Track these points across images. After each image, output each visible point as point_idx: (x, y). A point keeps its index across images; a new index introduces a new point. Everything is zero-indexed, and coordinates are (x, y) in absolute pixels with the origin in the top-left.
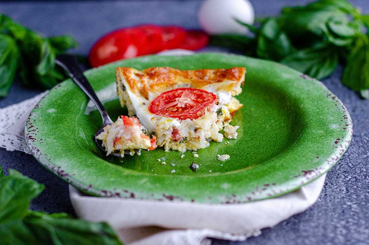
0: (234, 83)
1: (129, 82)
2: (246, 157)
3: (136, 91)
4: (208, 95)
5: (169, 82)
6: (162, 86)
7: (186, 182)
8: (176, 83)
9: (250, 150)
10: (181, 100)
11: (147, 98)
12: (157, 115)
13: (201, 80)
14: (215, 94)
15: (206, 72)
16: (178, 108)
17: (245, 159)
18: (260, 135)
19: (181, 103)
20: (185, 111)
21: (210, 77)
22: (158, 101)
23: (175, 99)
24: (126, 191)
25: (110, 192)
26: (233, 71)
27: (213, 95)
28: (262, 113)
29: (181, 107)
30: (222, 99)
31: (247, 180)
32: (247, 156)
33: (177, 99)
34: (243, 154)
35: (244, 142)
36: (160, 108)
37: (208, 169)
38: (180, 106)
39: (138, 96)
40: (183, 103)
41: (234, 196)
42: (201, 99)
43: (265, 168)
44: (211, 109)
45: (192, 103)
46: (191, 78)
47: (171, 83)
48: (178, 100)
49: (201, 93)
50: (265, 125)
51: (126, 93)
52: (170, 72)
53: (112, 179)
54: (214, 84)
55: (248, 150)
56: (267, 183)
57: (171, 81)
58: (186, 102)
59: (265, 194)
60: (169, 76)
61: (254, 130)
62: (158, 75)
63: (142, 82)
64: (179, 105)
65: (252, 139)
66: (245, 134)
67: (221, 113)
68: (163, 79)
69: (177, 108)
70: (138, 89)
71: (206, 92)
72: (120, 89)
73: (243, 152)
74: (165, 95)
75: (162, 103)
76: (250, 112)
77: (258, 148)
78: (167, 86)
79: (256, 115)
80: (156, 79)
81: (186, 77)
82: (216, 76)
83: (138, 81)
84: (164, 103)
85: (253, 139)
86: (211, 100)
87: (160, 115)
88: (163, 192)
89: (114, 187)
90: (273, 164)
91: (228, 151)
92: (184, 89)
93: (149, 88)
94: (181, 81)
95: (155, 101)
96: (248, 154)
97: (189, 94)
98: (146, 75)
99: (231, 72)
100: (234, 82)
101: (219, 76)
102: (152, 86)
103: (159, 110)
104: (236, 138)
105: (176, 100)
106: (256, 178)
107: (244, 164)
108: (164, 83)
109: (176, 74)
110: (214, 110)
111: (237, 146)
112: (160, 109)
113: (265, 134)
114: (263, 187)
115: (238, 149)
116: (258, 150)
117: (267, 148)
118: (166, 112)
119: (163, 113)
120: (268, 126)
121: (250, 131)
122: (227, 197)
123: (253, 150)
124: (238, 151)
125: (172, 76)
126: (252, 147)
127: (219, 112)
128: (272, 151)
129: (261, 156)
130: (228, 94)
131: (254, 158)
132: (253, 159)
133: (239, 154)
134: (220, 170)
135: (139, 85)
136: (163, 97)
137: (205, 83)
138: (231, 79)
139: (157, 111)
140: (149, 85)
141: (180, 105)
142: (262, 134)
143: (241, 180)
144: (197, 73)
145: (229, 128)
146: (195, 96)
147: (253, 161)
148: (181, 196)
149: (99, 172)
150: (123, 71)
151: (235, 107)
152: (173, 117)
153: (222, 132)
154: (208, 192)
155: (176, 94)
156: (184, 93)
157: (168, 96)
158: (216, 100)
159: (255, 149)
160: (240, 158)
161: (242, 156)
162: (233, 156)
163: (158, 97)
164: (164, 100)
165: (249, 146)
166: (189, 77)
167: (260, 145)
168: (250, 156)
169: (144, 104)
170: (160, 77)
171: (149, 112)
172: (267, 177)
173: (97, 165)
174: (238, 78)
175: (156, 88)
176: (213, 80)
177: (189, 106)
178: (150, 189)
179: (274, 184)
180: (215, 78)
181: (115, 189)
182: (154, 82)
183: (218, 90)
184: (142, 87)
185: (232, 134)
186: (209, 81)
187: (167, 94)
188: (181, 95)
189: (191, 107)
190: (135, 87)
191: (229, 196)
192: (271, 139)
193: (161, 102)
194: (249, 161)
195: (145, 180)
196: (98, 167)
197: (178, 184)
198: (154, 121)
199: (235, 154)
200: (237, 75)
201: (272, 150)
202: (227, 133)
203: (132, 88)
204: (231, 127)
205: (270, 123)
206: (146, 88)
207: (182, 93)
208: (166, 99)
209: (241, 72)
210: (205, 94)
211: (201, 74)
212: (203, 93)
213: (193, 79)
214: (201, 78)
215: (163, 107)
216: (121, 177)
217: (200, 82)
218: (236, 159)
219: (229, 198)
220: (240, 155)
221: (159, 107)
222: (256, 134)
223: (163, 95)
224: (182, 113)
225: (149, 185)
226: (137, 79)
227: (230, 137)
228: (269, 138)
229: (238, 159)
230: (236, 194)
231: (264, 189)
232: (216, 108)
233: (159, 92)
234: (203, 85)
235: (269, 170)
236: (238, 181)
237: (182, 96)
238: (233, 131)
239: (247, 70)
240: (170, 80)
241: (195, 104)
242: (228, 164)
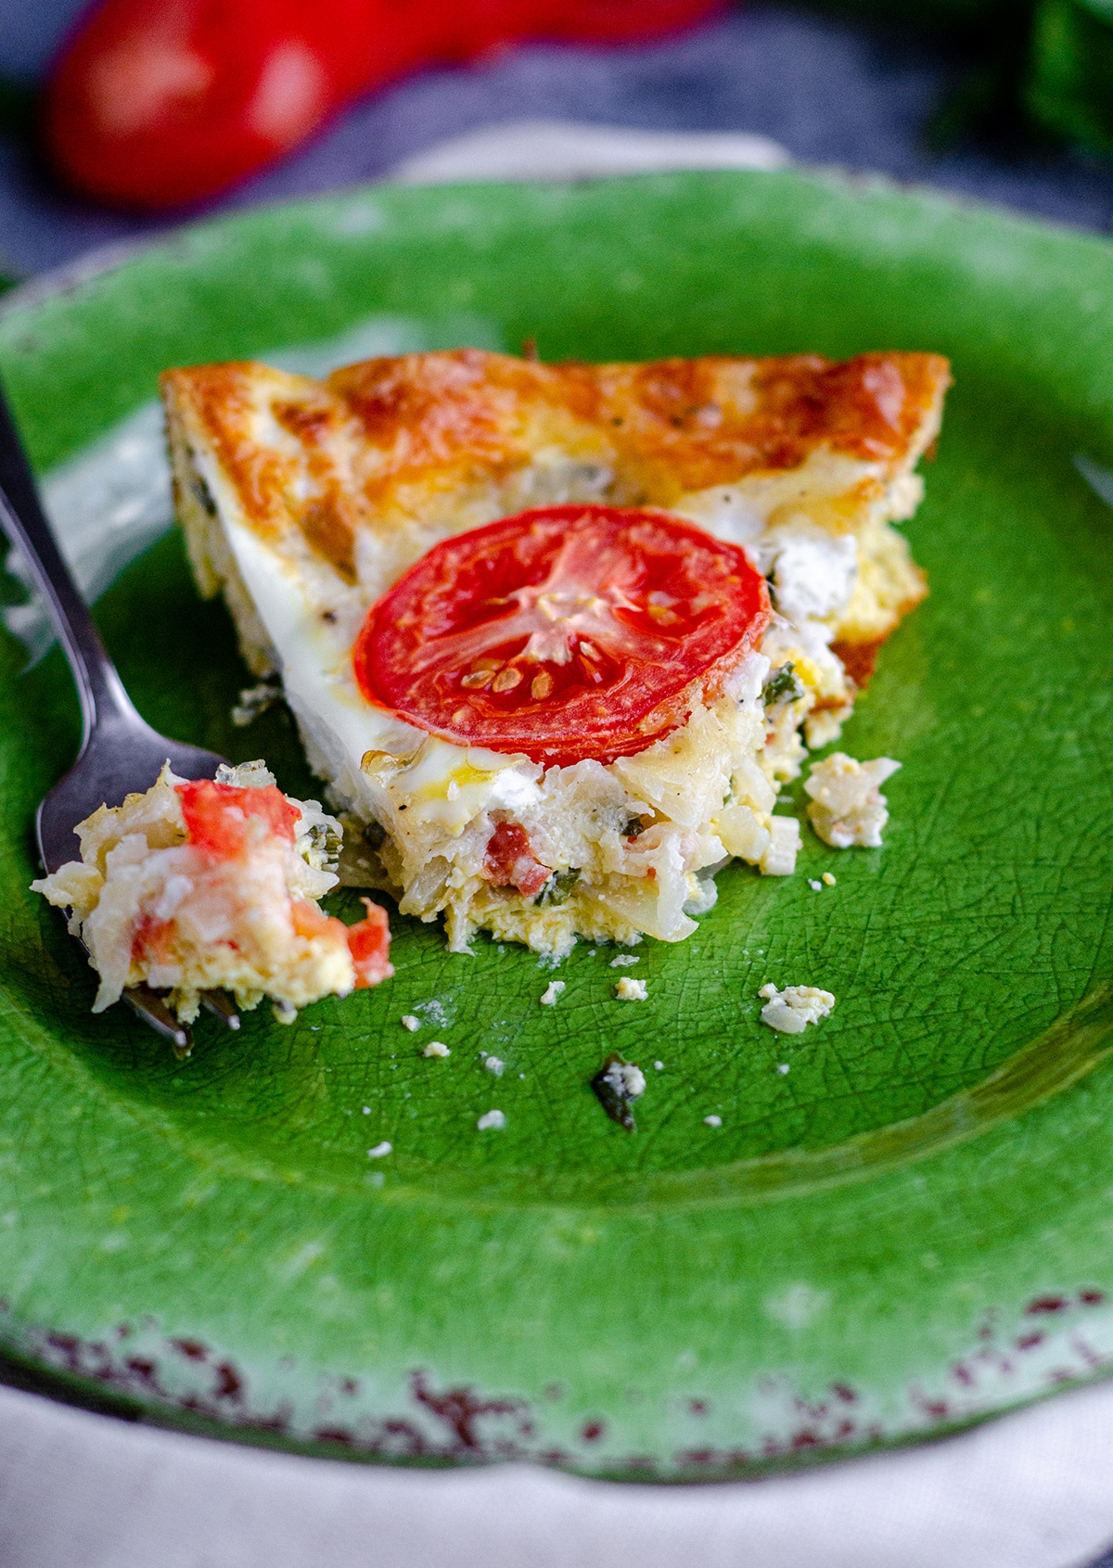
0: (871, 481)
1: (237, 473)
2: (930, 1000)
3: (285, 526)
4: (714, 564)
5: (479, 452)
6: (442, 480)
7: (561, 1272)
8: (522, 461)
9: (955, 943)
10: (553, 602)
11: (346, 568)
12: (401, 717)
13: (672, 438)
14: (754, 556)
15: (708, 382)
16: (530, 670)
17: (923, 1018)
18: (1023, 813)
19: (546, 626)
20: (572, 704)
21: (728, 410)
22: (413, 602)
23: (513, 595)
24: (192, 1351)
25: (98, 1349)
26: (870, 382)
27: (743, 568)
28: (1039, 631)
29: (549, 665)
30: (800, 586)
31: (930, 1261)
32: (941, 991)
33: (523, 595)
34: (913, 977)
35: (922, 875)
36: (425, 656)
37: (701, 1100)
38: (542, 656)
39: (290, 559)
40: (560, 633)
41: (846, 1394)
42: (671, 594)
43: (1044, 1154)
44: (731, 688)
45: (611, 634)
46: (617, 422)
47: (496, 456)
48: (534, 602)
49: (669, 546)
50: (1052, 728)
51: (223, 538)
52: (492, 379)
53: (113, 1242)
54: (750, 481)
55: (946, 943)
56: (1046, 1287)
57: (492, 447)
58: (576, 622)
59: (1032, 1371)
60: (485, 415)
61: (988, 777)
62: (420, 414)
63: (319, 467)
64: (535, 652)
65: (971, 853)
66: (934, 806)
67: (787, 695)
68: (449, 436)
69: (522, 666)
70: (292, 512)
71: (702, 541)
73: (917, 959)
74: (453, 559)
75: (436, 618)
76: (972, 617)
77: (1006, 930)
78: (470, 478)
79: (1002, 648)
80: (403, 443)
81: (587, 409)
82: (767, 409)
83: (293, 463)
84: (449, 617)
85: (976, 844)
86: (731, 611)
87: (420, 727)
88: (414, 1360)
89: (117, 1312)
90: (1094, 1120)
91: (827, 949)
92: (569, 514)
93: (361, 501)
94: (557, 439)
95: (395, 604)
96: (945, 973)
97: (600, 549)
98: (340, 410)
99: (859, 386)
100: (873, 470)
101: (788, 411)
102: (377, 490)
103: (417, 676)
104: (877, 841)
105: (514, 605)
106: (983, 1246)
107: (920, 1064)
108: (453, 464)
109: (527, 389)
110: (744, 689)
111: (882, 911)
112: (422, 665)
113: (1051, 806)
114: (1026, 1326)
115: (887, 930)
116: (1006, 941)
117: (1063, 926)
118: (459, 704)
119: (437, 709)
120: (1071, 736)
121: (964, 784)
122: (799, 1404)
123: (977, 942)
124: (884, 945)
125: (504, 402)
126: (971, 920)
127: (779, 688)
128: (1093, 953)
129: (1023, 992)
130: (837, 548)
131: (979, 1011)
132: (976, 1021)
133: (893, 978)
134: (772, 1105)
135: (301, 488)
136: (440, 575)
137: (701, 467)
138: (854, 447)
139: (408, 679)
140: (361, 482)
141: (542, 647)
142: (1034, 807)
143: (891, 1256)
144: (653, 388)
145: (834, 775)
146: (632, 566)
147: (974, 1033)
148: (525, 1405)
149: (41, 1173)
150: (200, 399)
151: (882, 604)
152: (494, 747)
153: (795, 801)
154: (687, 1358)
155: (523, 550)
156: (570, 547)
157: (469, 566)
158: (761, 622)
159: (991, 936)
160: (898, 1013)
161: (907, 996)
162: (853, 991)
163: (413, 574)
164: (449, 596)
165: (952, 912)
166: (606, 412)
167: (1018, 899)
168: (958, 990)
169: (329, 617)
170: (424, 426)
171: (352, 689)
172: (1048, 1234)
173: (27, 1118)
174: (898, 427)
175: (404, 493)
176: (747, 435)
177: (596, 657)
178: (338, 1335)
179: (1091, 1298)
180: (761, 422)
181: (124, 1331)
182: (389, 464)
183: (774, 519)
184: (315, 501)
185: (853, 818)
186: (723, 447)
187: (466, 549)
188: (548, 557)
189: (612, 667)
190: (277, 499)
191: (820, 1395)
192: (1085, 851)
193: (426, 607)
194: (951, 1038)
195: (310, 1250)
196: (35, 1137)
197: (506, 1289)
198: (382, 774)
199: (864, 974)
200: (891, 406)
201: (1088, 943)
202: (824, 811)
203: (257, 512)
204: (848, 770)
205: (1085, 718)
206: (340, 507)
207: (556, 543)
208: (463, 580)
209: (916, 387)
210: (694, 559)
211: (675, 392)
212: (684, 544)
213: (625, 429)
214: (676, 423)
215: (438, 649)
216: (165, 1220)
217: (669, 454)
218: (872, 1020)
219: (813, 1414)
220: (896, 985)
221: (419, 652)
222: (998, 810)
223: (444, 558)
224: (553, 715)
225: (332, 1297)
226: (286, 445)
227: (842, 839)
228: (1074, 843)
229: (885, 1017)
230: (857, 1384)
231: (1031, 1341)
232: (754, 669)
233: (427, 527)
234: (691, 486)
235: (1065, 1172)
236: (873, 1267)
237: (559, 571)
238: (860, 801)
239: (955, 371)
240: (491, 439)
241: (630, 646)
242: (819, 1063)
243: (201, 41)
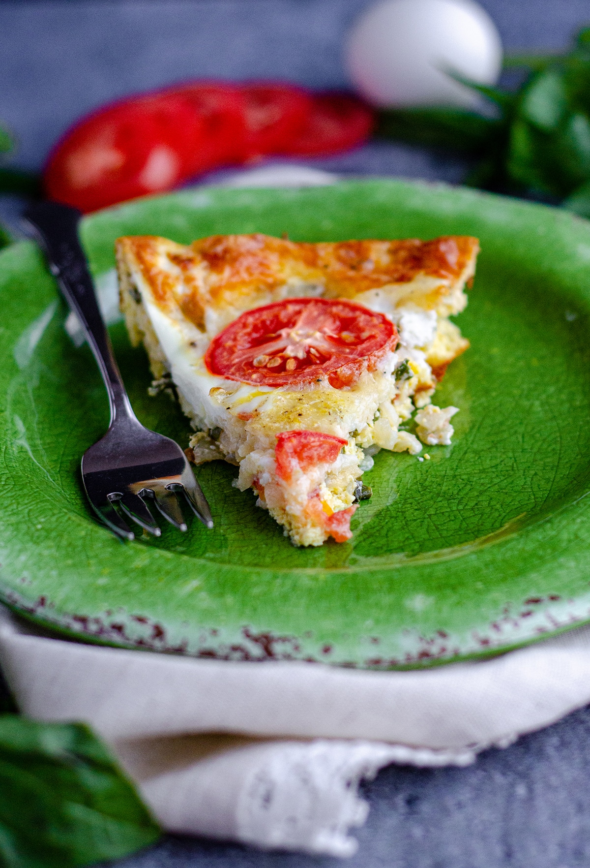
0: (443, 287)
1: (151, 281)
2: (475, 502)
3: (173, 305)
4: (371, 321)
5: (262, 278)
6: (245, 290)
7: (310, 591)
8: (282, 283)
9: (487, 481)
10: (298, 335)
11: (201, 326)
12: (228, 378)
13: (351, 273)
14: (390, 317)
15: (367, 250)
16: (286, 359)
17: (472, 509)
18: (516, 432)
19: (294, 343)
20: (307, 370)
21: (377, 263)
22: (232, 337)
23: (279, 332)
24: (141, 620)
25: (97, 621)
26: (443, 248)
27: (385, 322)
28: (521, 363)
29: (296, 358)
30: (411, 332)
31: (480, 585)
32: (480, 499)
33: (284, 332)
34: (467, 494)
35: (470, 455)
36: (237, 357)
37: (371, 540)
38: (292, 355)
39: (175, 320)
40: (301, 346)
41: (443, 635)
42: (352, 332)
43: (530, 546)
44: (380, 366)
45: (325, 346)
46: (326, 266)
47: (270, 280)
48: (288, 335)
49: (351, 315)
50: (529, 400)
51: (144, 312)
52: (268, 247)
53: (102, 581)
54: (388, 287)
55: (482, 481)
56: (533, 594)
57: (269, 276)
58: (308, 341)
59: (526, 629)
60: (265, 262)
61: (499, 418)
62: (234, 260)
63: (189, 280)
64: (290, 352)
65: (492, 447)
66: (475, 430)
67: (405, 376)
68: (249, 270)
69: (282, 358)
70: (177, 301)
71: (366, 312)
72: (128, 298)
73: (468, 487)
74: (250, 320)
75: (243, 343)
76: (490, 358)
77: (510, 476)
78: (258, 290)
79: (505, 370)
80: (227, 272)
81: (312, 262)
82: (395, 262)
83: (177, 278)
84: (249, 342)
85: (495, 445)
86: (380, 337)
87: (237, 381)
88: (244, 622)
89: (105, 606)
90: (554, 533)
91: (427, 483)
92: (305, 302)
93: (208, 296)
94: (298, 274)
95: (224, 337)
96: (481, 493)
97: (319, 315)
98: (198, 258)
99: (437, 250)
100: (445, 282)
101: (405, 262)
102: (215, 292)
103: (234, 365)
104: (449, 442)
105: (280, 336)
106: (504, 579)
107: (471, 526)
108: (251, 282)
109: (284, 253)
110: (386, 367)
111: (452, 469)
112: (237, 360)
113: (529, 429)
114: (524, 609)
115: (455, 476)
116: (510, 480)
117: (536, 474)
118: (254, 372)
119: (244, 375)
120: (537, 403)
121: (488, 421)
122: (421, 639)
123: (496, 481)
124: (454, 482)
125: (273, 259)
126: (493, 472)
127: (402, 372)
128: (550, 484)
129: (518, 498)
130: (428, 317)
131: (498, 506)
132: (497, 510)
133: (458, 494)
134: (404, 541)
135: (180, 289)
136: (245, 326)
137: (365, 283)
138: (436, 273)
139: (228, 367)
140: (208, 288)
141: (292, 351)
142: (521, 429)
143: (462, 584)
144: (342, 252)
145: (428, 413)
146: (334, 322)
147: (497, 514)
148: (294, 638)
149: (67, 556)
150: (134, 249)
151: (448, 349)
152: (271, 386)
153: (411, 426)
154: (369, 623)
155: (283, 316)
156: (304, 315)
157: (259, 322)
158: (394, 340)
159: (502, 478)
160: (461, 507)
161: (465, 501)
162: (440, 499)
163: (233, 325)
164: (249, 334)
165: (484, 469)
166: (320, 263)
167: (515, 464)
168: (488, 498)
169: (193, 344)
170: (237, 265)
171: (205, 370)
172: (533, 576)
173: (60, 536)
174: (455, 268)
175: (227, 295)
176: (387, 272)
177: (317, 355)
178: (207, 614)
179: (553, 598)
180: (393, 267)
181: (109, 613)
182: (221, 280)
183: (399, 304)
184: (187, 296)
185: (437, 432)
186: (375, 276)
187: (257, 315)
188: (296, 318)
189: (324, 358)
190: (168, 295)
191: (431, 635)
192: (545, 446)
193: (238, 338)
194: (485, 516)
195: (194, 583)
196: (64, 542)
197: (285, 598)
198: (219, 397)
199: (445, 493)
200: (452, 258)
201: (548, 480)
202: (424, 430)
203: (160, 298)
204: (435, 411)
205: (544, 397)
206: (198, 297)
207: (299, 313)
208: (256, 329)
209: (464, 251)
210: (362, 319)
211: (352, 254)
212: (358, 313)
213: (329, 270)
214: (353, 268)
215: (244, 354)
216: (126, 573)
217: (351, 280)
218: (449, 510)
219: (428, 643)
220: (459, 497)
221: (235, 355)
222: (504, 431)
223: (247, 319)
224: (298, 375)
225: (205, 600)
226: (174, 271)
227: (433, 441)
228: (540, 443)
229: (455, 508)
230: (447, 630)
231: (527, 614)
232: (391, 361)
233: (237, 309)
234: (359, 290)
235: (541, 553)
236: (454, 588)
237: (300, 324)
238: (441, 423)
239: (482, 245)
240: (268, 272)
241: (333, 350)
242: (425, 527)
243: (120, 144)
